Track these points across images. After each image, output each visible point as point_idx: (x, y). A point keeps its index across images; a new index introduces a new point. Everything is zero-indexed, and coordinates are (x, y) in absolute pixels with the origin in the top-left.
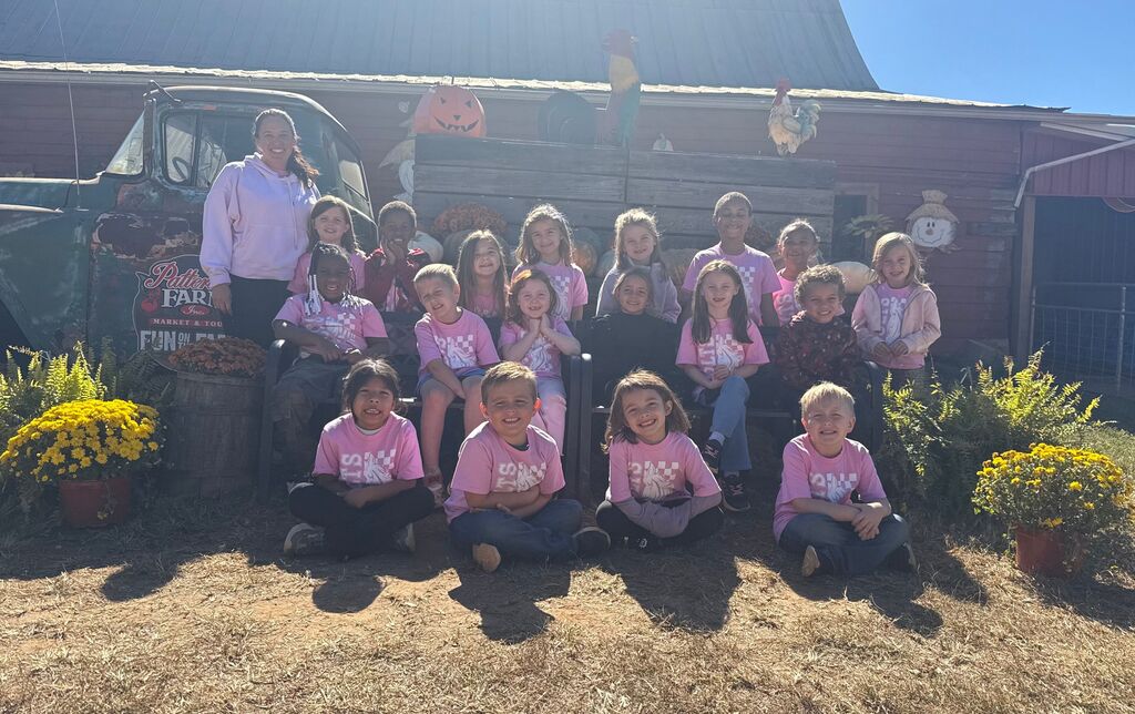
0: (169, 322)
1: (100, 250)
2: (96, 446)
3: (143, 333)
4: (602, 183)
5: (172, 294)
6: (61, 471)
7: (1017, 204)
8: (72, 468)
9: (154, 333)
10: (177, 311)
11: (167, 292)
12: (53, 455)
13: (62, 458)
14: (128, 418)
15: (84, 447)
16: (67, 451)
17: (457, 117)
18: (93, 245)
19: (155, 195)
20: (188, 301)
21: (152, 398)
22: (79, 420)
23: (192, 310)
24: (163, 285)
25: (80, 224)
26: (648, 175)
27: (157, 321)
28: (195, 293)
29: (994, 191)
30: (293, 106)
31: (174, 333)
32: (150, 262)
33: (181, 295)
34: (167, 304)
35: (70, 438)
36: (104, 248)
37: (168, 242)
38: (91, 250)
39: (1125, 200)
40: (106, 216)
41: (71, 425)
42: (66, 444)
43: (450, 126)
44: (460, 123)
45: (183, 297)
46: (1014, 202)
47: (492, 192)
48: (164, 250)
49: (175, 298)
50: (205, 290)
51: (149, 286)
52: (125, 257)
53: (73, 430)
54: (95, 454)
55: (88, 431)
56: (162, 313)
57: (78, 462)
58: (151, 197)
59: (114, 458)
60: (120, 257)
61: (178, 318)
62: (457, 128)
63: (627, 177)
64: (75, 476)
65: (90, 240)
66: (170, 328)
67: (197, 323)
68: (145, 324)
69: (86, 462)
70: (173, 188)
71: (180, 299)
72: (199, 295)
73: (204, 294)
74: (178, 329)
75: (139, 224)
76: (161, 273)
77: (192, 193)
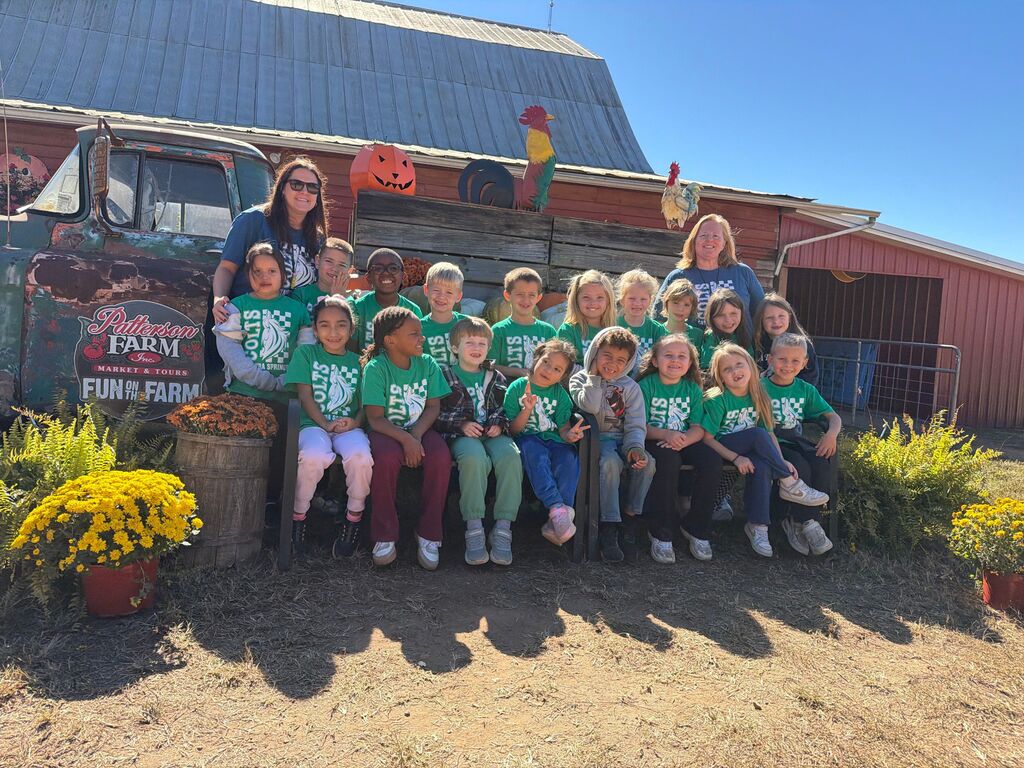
0: (116, 369)
1: (36, 291)
2: (139, 528)
3: (86, 381)
4: (530, 246)
5: (119, 340)
6: (101, 560)
7: (777, 273)
8: (115, 555)
9: (99, 381)
10: (125, 358)
11: (113, 339)
12: (91, 541)
13: (103, 545)
14: (166, 493)
15: (126, 529)
16: (107, 536)
17: (396, 176)
18: (28, 287)
19: (95, 236)
20: (137, 348)
21: (152, 461)
22: (115, 498)
23: (141, 357)
24: (110, 331)
25: (13, 264)
26: (569, 240)
27: (101, 368)
28: (145, 340)
29: (758, 262)
30: (239, 154)
31: (121, 381)
32: (95, 308)
33: (129, 342)
34: (113, 350)
35: (108, 520)
36: (42, 291)
37: (115, 286)
38: (26, 293)
39: (846, 272)
40: (43, 256)
41: (107, 506)
42: (106, 527)
43: (388, 184)
44: (398, 181)
45: (132, 344)
46: (775, 271)
47: (431, 249)
48: (110, 295)
49: (122, 345)
50: (156, 337)
51: (92, 332)
52: (65, 300)
53: (109, 511)
54: (139, 537)
55: (127, 511)
56: (108, 360)
57: (119, 547)
58: (90, 239)
59: (159, 539)
60: (59, 300)
61: (126, 365)
62: (395, 185)
63: (551, 241)
64: (117, 564)
65: (25, 282)
66: (116, 376)
67: (146, 371)
68: (87, 370)
69: (128, 547)
70: (114, 229)
71: (128, 345)
72: (149, 342)
73: (154, 342)
74: (126, 377)
75: (81, 265)
76: (106, 319)
77: (137, 236)
